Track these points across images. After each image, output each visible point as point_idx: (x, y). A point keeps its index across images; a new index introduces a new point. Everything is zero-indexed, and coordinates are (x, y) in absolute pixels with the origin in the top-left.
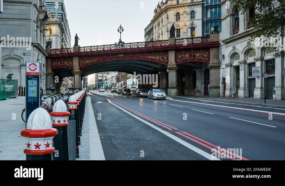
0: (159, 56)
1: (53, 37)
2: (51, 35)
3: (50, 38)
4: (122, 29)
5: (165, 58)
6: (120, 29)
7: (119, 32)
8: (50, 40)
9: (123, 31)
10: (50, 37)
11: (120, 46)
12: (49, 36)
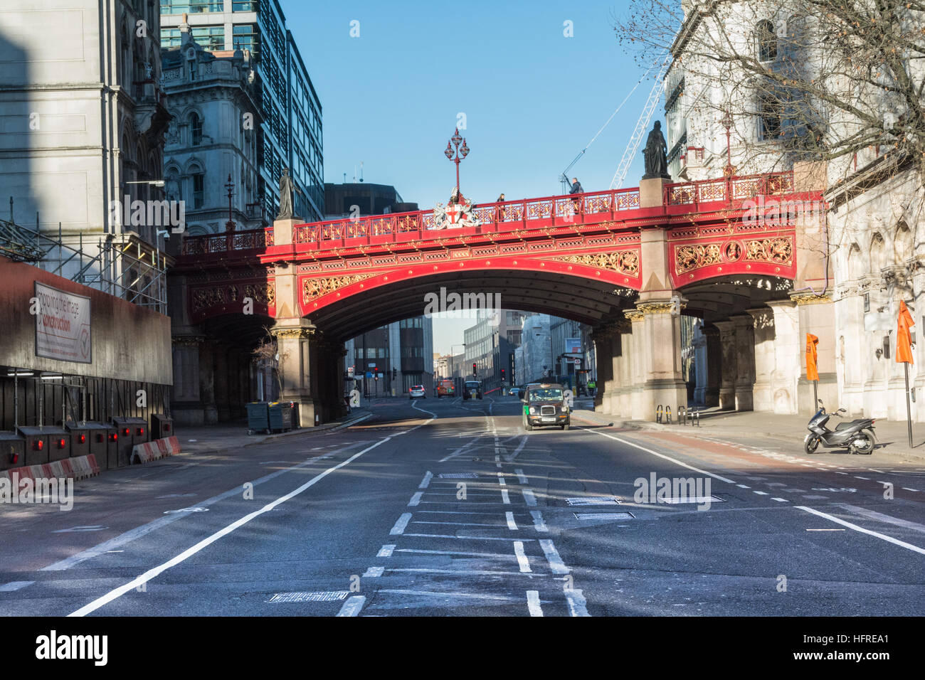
0: (609, 255)
1: (208, 152)
2: (202, 144)
3: (195, 159)
4: (461, 146)
5: (629, 261)
6: (453, 147)
7: (450, 157)
8: (196, 166)
9: (465, 155)
10: (196, 154)
11: (457, 217)
12: (192, 150)
